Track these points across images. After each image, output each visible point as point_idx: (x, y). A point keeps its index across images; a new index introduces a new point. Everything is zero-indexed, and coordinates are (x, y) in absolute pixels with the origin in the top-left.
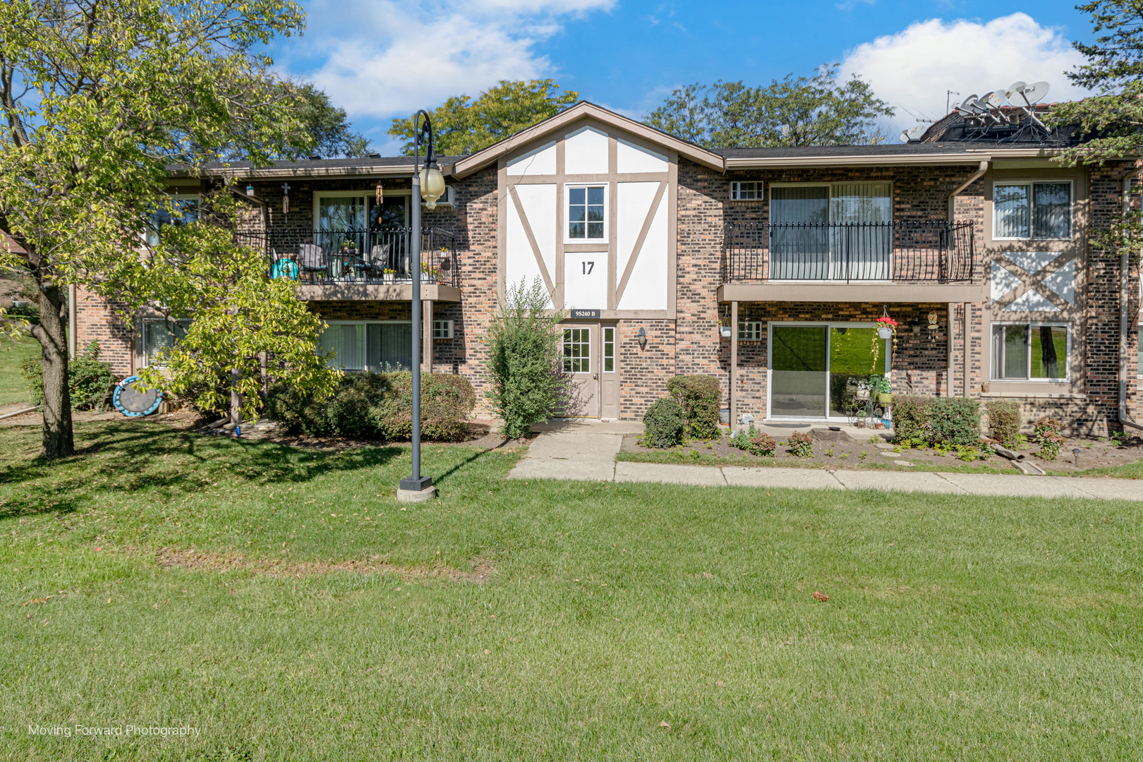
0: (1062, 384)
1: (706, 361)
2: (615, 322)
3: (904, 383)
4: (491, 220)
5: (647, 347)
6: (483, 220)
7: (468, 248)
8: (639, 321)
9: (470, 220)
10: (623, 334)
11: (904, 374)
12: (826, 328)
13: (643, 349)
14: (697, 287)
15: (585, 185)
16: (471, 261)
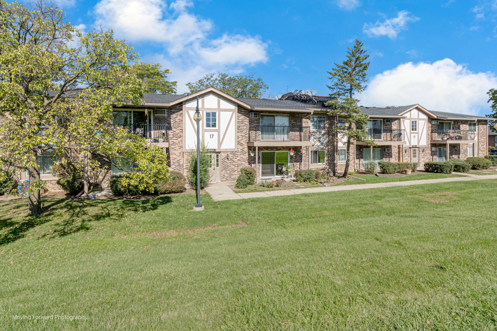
0: (324, 164)
1: (244, 163)
2: (219, 152)
3: (292, 166)
4: (179, 121)
5: (229, 159)
6: (176, 121)
7: (171, 129)
8: (227, 152)
9: (172, 120)
10: (222, 156)
11: (292, 163)
12: (274, 153)
13: (228, 160)
14: (242, 142)
15: (210, 111)
16: (172, 134)
